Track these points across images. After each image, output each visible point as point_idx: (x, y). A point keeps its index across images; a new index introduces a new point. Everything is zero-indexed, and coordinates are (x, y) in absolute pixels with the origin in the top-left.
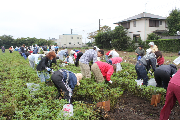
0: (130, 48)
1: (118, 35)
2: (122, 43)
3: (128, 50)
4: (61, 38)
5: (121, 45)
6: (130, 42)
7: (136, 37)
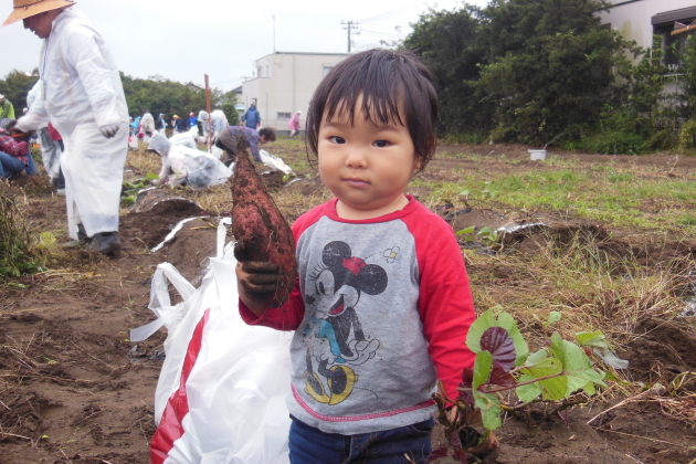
0: (613, 126)
1: (524, 20)
2: (555, 86)
3: (598, 140)
4: (264, 74)
5: (549, 101)
6: (620, 81)
7: (679, 29)
